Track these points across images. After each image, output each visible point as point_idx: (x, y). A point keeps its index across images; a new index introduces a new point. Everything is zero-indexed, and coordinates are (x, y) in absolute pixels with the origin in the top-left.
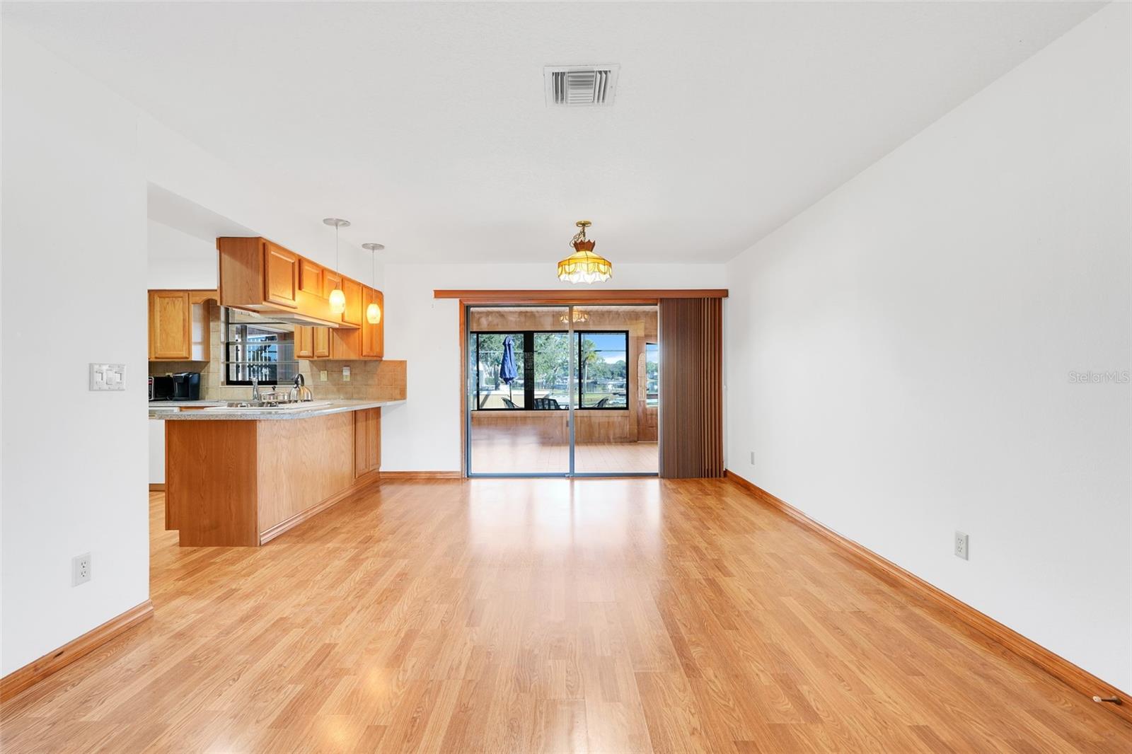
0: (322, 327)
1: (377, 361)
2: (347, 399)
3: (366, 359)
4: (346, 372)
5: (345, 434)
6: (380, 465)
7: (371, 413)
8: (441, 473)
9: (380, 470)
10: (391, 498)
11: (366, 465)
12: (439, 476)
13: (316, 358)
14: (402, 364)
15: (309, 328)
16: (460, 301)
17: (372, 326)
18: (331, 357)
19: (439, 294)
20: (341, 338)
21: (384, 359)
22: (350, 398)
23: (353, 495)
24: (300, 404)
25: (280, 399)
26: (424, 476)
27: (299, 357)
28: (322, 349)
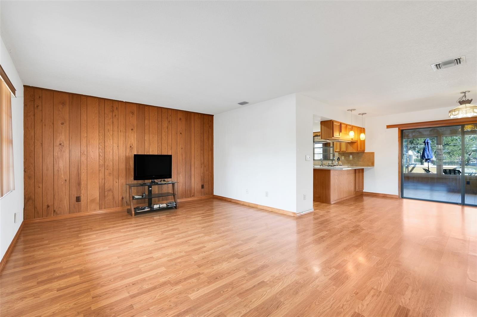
0: (343, 143)
1: (362, 152)
2: (351, 165)
3: (359, 152)
4: (351, 157)
5: (352, 177)
6: (363, 189)
7: (360, 171)
8: (389, 195)
9: (363, 191)
10: (367, 201)
11: (359, 188)
12: (388, 196)
13: (341, 152)
14: (373, 154)
15: (339, 143)
16: (399, 129)
17: (361, 141)
18: (347, 152)
19: (388, 127)
20: (350, 145)
21: (365, 152)
22: (352, 165)
23: (354, 197)
24: (338, 166)
25: (334, 164)
26: (381, 195)
27: (336, 152)
28: (344, 149)
